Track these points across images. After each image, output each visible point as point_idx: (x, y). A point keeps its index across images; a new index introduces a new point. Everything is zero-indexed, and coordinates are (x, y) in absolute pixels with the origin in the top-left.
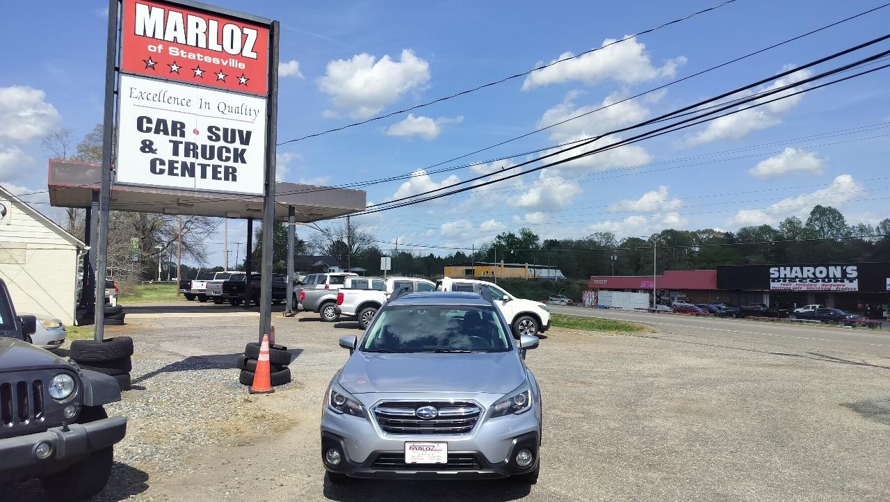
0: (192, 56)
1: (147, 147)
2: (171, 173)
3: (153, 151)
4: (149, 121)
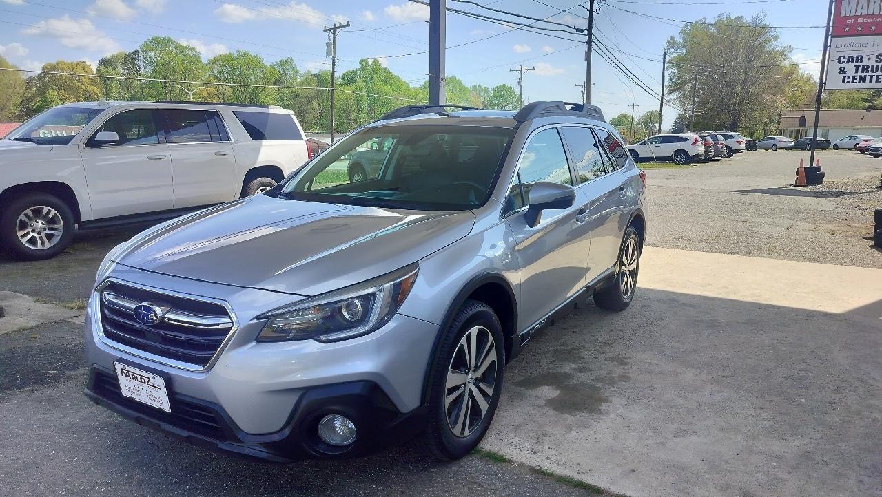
0: (871, 20)
1: (842, 70)
2: (853, 82)
3: (845, 73)
4: (844, 57)
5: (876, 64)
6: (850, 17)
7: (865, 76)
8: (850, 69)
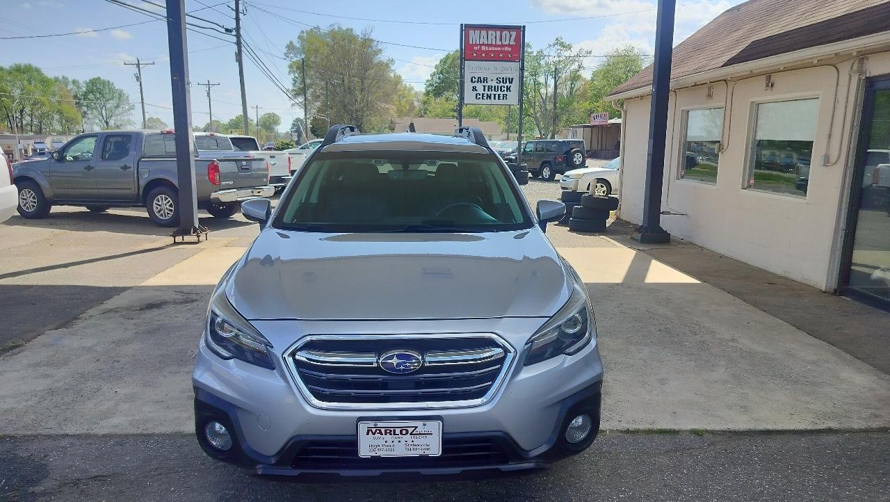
5: (497, 85)
6: (476, 45)
7: (491, 95)
8: (480, 86)
